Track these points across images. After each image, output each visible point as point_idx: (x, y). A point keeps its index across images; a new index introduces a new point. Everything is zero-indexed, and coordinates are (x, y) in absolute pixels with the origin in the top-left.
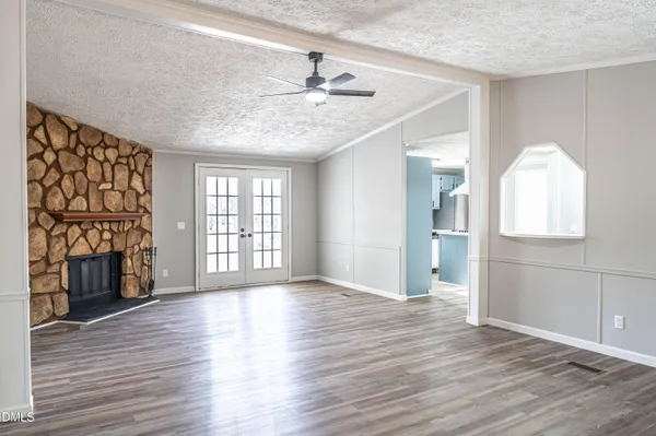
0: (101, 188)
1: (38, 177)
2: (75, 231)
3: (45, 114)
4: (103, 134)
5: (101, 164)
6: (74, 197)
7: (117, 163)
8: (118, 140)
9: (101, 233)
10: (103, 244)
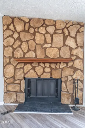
0: (44, 46)
1: (11, 44)
2: (28, 67)
3: (13, 18)
4: (44, 20)
5: (44, 35)
6: (28, 52)
7: (55, 33)
8: (55, 21)
9: (44, 68)
10: (45, 74)
